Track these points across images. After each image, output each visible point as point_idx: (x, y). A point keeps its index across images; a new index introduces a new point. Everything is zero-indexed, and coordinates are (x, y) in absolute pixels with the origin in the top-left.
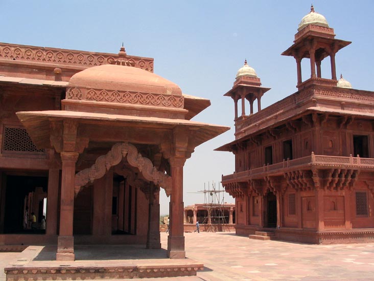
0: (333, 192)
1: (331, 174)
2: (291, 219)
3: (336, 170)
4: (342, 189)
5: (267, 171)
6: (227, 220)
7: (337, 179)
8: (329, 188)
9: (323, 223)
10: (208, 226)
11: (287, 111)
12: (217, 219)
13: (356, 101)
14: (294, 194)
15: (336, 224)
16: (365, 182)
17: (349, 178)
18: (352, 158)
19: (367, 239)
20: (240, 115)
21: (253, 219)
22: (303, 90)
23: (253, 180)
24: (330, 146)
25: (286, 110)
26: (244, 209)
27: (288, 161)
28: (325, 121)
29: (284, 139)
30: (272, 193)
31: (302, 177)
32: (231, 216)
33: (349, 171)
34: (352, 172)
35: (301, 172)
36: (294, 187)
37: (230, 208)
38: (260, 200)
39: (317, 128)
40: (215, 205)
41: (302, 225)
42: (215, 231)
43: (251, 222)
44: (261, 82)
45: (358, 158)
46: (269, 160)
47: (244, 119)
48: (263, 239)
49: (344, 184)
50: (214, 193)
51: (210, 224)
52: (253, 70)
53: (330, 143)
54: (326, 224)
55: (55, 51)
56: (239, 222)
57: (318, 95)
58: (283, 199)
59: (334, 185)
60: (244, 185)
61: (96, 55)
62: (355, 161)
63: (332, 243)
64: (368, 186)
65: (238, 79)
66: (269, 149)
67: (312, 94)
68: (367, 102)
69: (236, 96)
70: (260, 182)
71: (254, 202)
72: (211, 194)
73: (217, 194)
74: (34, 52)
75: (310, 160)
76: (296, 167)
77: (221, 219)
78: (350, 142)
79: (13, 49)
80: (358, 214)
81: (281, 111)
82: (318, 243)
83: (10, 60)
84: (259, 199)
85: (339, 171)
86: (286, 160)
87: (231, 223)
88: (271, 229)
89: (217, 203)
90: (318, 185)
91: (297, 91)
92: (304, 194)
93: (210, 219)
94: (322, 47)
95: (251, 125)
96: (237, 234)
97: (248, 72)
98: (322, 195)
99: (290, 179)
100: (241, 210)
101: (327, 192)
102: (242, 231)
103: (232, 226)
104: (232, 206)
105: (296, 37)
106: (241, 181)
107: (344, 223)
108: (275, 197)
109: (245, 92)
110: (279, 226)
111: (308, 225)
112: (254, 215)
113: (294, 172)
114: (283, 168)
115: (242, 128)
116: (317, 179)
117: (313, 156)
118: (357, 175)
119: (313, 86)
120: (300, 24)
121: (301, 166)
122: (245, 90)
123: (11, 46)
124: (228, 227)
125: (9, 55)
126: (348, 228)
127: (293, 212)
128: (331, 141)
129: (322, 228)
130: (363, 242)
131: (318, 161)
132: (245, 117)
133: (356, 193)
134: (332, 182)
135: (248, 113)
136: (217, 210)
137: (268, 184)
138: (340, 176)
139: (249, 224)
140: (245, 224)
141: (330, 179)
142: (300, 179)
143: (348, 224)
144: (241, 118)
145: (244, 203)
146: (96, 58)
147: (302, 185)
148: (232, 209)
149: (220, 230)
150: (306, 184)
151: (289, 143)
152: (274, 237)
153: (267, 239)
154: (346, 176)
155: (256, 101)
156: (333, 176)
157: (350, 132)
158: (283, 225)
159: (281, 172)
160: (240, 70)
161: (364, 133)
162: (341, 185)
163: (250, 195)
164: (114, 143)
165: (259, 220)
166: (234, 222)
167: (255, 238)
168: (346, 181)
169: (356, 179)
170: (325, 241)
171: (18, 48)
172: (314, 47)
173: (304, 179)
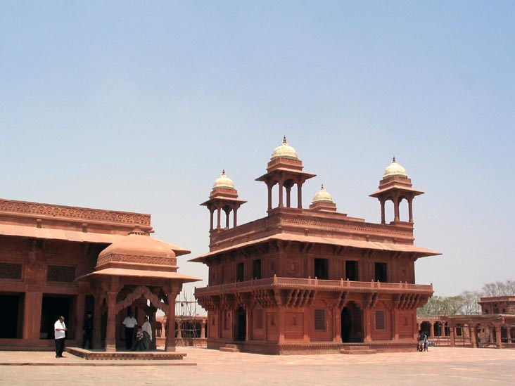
0: (294, 309)
1: (291, 294)
2: (258, 332)
3: (295, 290)
4: (302, 306)
5: (237, 288)
6: (199, 334)
7: (296, 298)
8: (290, 306)
9: (283, 336)
10: (178, 340)
11: (258, 233)
12: (188, 333)
13: (319, 228)
14: (261, 310)
15: (296, 337)
16: (323, 300)
17: (308, 297)
18: (310, 280)
19: (323, 351)
20: (215, 227)
21: (225, 333)
22: (272, 216)
23: (225, 294)
24: (293, 268)
25: (258, 230)
26: (216, 323)
27: (256, 280)
28: (288, 247)
29: (254, 258)
30: (242, 308)
31: (266, 296)
32: (203, 330)
33: (307, 291)
34: (310, 292)
35: (265, 291)
36: (260, 303)
37: (202, 321)
38: (231, 314)
39: (281, 253)
40: (187, 317)
41: (267, 338)
42: (186, 345)
43: (223, 335)
44: (238, 194)
45: (316, 280)
46: (241, 277)
47: (219, 232)
48: (232, 351)
49: (303, 302)
50: (185, 304)
51: (180, 338)
52: (231, 181)
53: (293, 265)
54: (286, 337)
55: (82, 209)
56: (211, 336)
57: (284, 223)
58: (252, 313)
59: (294, 304)
60: (217, 299)
61: (111, 212)
62: (313, 283)
63: (291, 354)
64: (326, 304)
65: (215, 190)
66: (242, 265)
67: (279, 221)
68: (328, 229)
69: (212, 207)
70: (231, 297)
71: (226, 316)
72: (182, 305)
73: (189, 305)
74: (68, 210)
75: (273, 282)
76: (262, 286)
77: (192, 332)
78: (311, 265)
79: (53, 208)
80: (316, 328)
81: (253, 232)
82: (279, 354)
83: (52, 217)
84: (231, 312)
85: (298, 291)
86: (254, 279)
87: (203, 337)
88: (240, 342)
89: (188, 314)
90: (280, 303)
91: (267, 216)
92: (269, 310)
93: (180, 333)
94: (290, 178)
95: (226, 240)
96: (209, 348)
97: (225, 184)
98: (283, 312)
99: (257, 297)
100: (214, 324)
101: (288, 309)
102: (214, 344)
103: (203, 340)
104: (204, 318)
105: (268, 166)
106: (215, 294)
107: (302, 337)
108: (245, 311)
109: (221, 204)
110: (247, 339)
111: (271, 338)
112: (225, 328)
113: (260, 291)
114: (251, 286)
115: (216, 240)
116: (278, 298)
117: (275, 278)
118: (314, 295)
119: (280, 215)
120: (272, 155)
121: (265, 285)
122: (221, 203)
123: (52, 206)
124: (200, 341)
125: (51, 213)
126: (306, 341)
127: (260, 326)
128: (294, 263)
129: (282, 341)
130: (319, 353)
131: (279, 282)
132: (221, 230)
133: (316, 310)
134: (292, 300)
135: (223, 226)
136: (187, 323)
137: (238, 299)
138: (299, 295)
139: (221, 337)
140: (217, 337)
141: (290, 298)
142: (265, 297)
143: (306, 338)
144: (216, 230)
145: (217, 317)
146: (111, 214)
147: (267, 302)
148: (204, 322)
149: (191, 344)
150: (270, 302)
151: (259, 262)
152: (243, 349)
153: (236, 351)
154: (305, 296)
155: (232, 213)
156: (293, 295)
157: (312, 256)
158: (252, 338)
159: (250, 289)
160: (218, 180)
161: (325, 257)
162: (300, 304)
163: (223, 308)
164: (137, 286)
165: (230, 333)
166: (206, 337)
167: (225, 350)
168: (304, 300)
169: (314, 298)
170: (285, 352)
171: (56, 207)
172: (283, 179)
173: (268, 297)
